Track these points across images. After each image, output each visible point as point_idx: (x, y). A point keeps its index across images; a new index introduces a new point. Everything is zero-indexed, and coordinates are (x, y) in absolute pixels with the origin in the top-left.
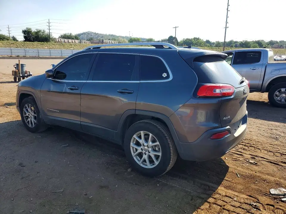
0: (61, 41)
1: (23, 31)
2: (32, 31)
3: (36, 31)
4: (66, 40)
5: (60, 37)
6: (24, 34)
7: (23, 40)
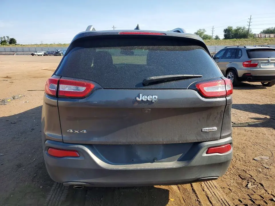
0: (261, 36)
1: (225, 30)
2: (233, 30)
3: (236, 28)
4: (267, 35)
5: (262, 33)
6: (225, 33)
7: (223, 38)
